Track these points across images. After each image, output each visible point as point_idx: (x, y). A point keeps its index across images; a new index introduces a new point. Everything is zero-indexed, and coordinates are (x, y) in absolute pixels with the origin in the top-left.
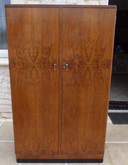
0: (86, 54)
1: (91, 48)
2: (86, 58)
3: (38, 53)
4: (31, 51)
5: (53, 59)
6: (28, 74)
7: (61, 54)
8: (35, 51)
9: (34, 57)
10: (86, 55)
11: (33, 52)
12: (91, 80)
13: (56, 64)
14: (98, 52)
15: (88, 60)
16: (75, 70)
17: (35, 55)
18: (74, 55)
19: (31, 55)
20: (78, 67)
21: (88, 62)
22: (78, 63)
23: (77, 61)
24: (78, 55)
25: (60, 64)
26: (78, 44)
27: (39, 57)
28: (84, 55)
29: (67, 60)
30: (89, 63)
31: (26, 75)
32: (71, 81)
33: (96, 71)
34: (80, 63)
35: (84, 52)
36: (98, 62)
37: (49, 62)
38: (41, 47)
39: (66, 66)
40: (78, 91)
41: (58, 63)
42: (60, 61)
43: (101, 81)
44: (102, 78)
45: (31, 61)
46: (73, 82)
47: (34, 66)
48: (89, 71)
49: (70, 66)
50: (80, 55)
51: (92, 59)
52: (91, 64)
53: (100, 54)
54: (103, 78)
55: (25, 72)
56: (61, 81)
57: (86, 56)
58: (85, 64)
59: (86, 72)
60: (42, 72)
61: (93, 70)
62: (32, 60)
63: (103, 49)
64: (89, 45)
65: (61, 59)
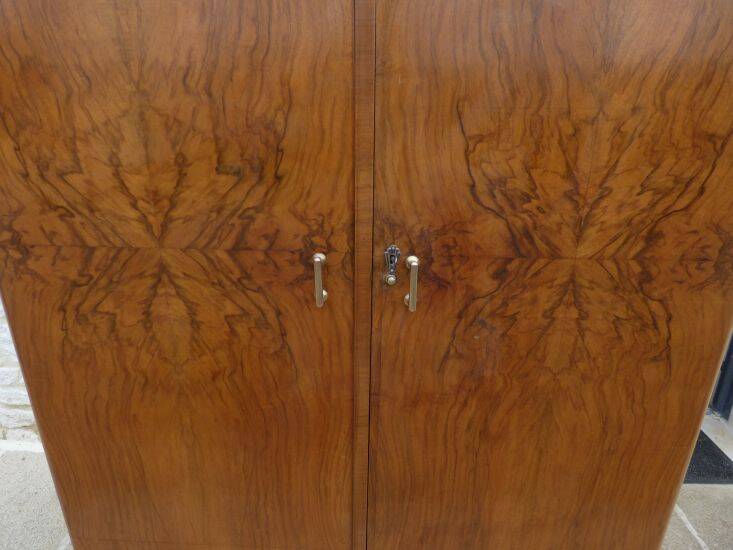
0: (570, 174)
1: (618, 130)
2: (568, 206)
3: (182, 163)
4: (131, 153)
5: (303, 219)
6: (130, 318)
7: (364, 178)
8: (163, 152)
9: (155, 196)
10: (568, 186)
11: (149, 161)
12: (582, 366)
13: (328, 250)
14: (670, 161)
15: (580, 227)
16: (472, 297)
17: (167, 186)
18: (473, 187)
19: (135, 183)
20: (500, 275)
21: (579, 239)
22: (500, 250)
23: (490, 231)
24: (502, 181)
25: (363, 254)
26: (514, 92)
27: (197, 197)
28: (553, 184)
29: (412, 221)
30: (585, 250)
31: (113, 329)
32: (441, 370)
33: (630, 306)
34: (514, 242)
35: (553, 157)
36: (653, 237)
37: (273, 238)
38: (203, 123)
39: (407, 268)
40: (484, 433)
41: (341, 242)
42: (364, 231)
43: (652, 373)
44: (665, 356)
45: (138, 229)
46: (451, 378)
47: (163, 268)
48: (577, 304)
49: (435, 267)
50: (520, 184)
51: (609, 215)
52: (598, 258)
53: (677, 181)
54: (675, 357)
55: (108, 306)
56: (363, 372)
57: (569, 196)
58: (555, 254)
59: (550, 315)
60: (229, 308)
61: (608, 297)
62: (143, 219)
63: (711, 137)
64: (602, 101)
65: (364, 215)
